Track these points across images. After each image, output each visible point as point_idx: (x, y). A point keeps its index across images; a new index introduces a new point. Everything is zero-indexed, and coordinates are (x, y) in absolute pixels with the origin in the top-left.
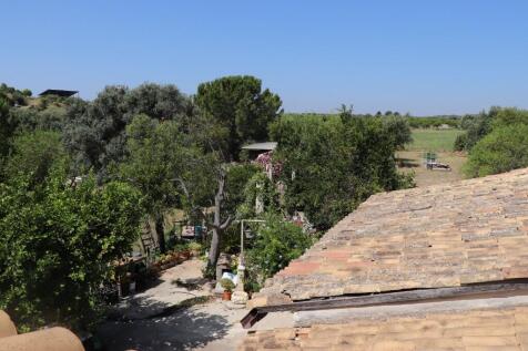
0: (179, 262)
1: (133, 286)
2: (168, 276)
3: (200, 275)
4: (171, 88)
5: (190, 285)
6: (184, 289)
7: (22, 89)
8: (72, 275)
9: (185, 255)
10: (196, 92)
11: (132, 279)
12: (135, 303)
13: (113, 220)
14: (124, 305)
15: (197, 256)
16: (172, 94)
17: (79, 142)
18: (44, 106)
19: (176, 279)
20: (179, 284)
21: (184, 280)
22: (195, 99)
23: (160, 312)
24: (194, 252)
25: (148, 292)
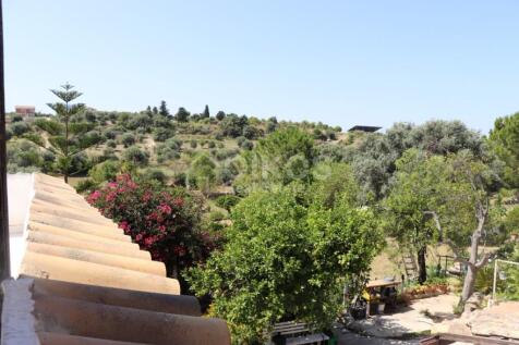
0: (434, 294)
1: (382, 307)
2: (419, 305)
3: (450, 310)
4: (457, 123)
5: (438, 318)
6: (430, 320)
7: (334, 126)
8: (311, 281)
9: (442, 289)
10: (493, 127)
11: (382, 301)
12: (379, 323)
13: (353, 240)
14: (369, 322)
15: (454, 292)
16: (458, 129)
17: (366, 173)
18: (351, 140)
19: (425, 309)
20: (427, 314)
21: (432, 312)
22: (491, 133)
23: (398, 335)
24: (452, 288)
25: (395, 316)
